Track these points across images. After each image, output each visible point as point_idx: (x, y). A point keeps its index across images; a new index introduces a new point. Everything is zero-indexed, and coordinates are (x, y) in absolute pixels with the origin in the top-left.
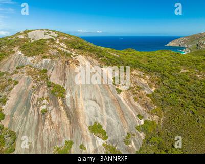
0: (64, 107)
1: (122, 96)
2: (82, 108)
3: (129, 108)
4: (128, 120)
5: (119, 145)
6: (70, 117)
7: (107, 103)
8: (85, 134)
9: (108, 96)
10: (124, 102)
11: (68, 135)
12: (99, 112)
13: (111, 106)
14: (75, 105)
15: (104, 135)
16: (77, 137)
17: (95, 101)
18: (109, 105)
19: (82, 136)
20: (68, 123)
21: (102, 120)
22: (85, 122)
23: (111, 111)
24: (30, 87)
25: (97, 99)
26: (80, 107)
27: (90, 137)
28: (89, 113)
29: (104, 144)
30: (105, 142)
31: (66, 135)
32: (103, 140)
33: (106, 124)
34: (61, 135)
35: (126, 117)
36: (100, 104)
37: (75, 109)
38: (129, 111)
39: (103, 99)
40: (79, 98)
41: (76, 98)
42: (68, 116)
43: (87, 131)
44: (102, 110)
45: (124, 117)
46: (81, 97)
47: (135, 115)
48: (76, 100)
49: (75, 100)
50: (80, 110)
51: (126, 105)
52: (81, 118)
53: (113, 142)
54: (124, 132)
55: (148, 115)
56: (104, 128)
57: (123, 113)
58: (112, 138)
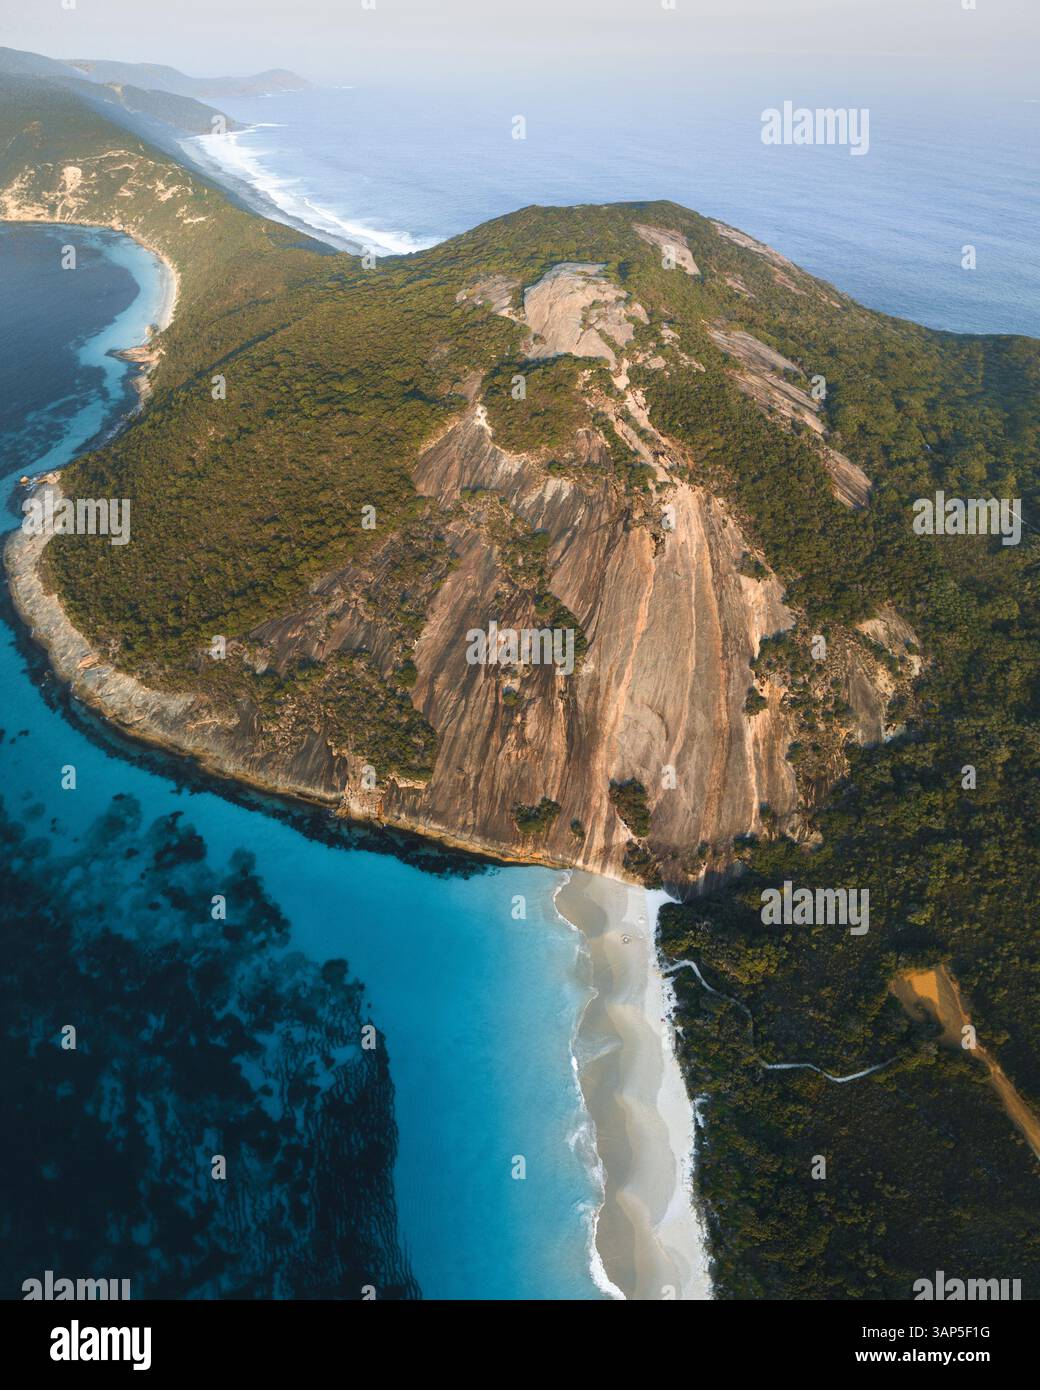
0: (567, 702)
1: (755, 727)
2: (614, 726)
3: (752, 778)
4: (726, 811)
5: (666, 864)
6: (573, 740)
7: (691, 735)
8: (595, 801)
9: (707, 714)
10: (749, 751)
11: (553, 787)
12: (656, 756)
13: (700, 751)
14: (599, 707)
15: (640, 819)
16: (573, 804)
17: (662, 716)
18: (696, 747)
19: (587, 805)
20: (563, 758)
21: (656, 782)
22: (607, 766)
23: (691, 768)
24: (490, 594)
25: (670, 712)
26: (611, 717)
27: (604, 814)
28: (628, 746)
29: (629, 843)
30: (636, 841)
31: (549, 786)
32: (634, 833)
33: (660, 796)
34: (539, 783)
35: (727, 800)
36: (671, 731)
37: (595, 719)
38: (745, 787)
39: (685, 717)
40: (618, 685)
41: (609, 683)
42: (569, 736)
43: (601, 798)
44: (669, 751)
45: (721, 799)
46: (622, 689)
47: (755, 806)
48: (607, 690)
49: (602, 691)
50: (607, 728)
51: (751, 763)
52: (602, 753)
53: (655, 847)
54: (696, 837)
56: (652, 805)
57: (725, 783)
58: (658, 838)
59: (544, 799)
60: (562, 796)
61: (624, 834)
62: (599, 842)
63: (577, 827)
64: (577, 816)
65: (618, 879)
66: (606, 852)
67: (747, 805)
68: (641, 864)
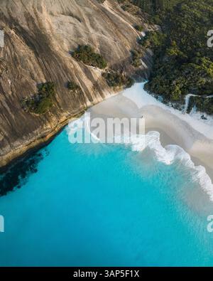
0: (16, 29)
2: (51, 28)
3: (121, 19)
4: (126, 34)
5: (126, 70)
6: (32, 44)
7: (89, 15)
8: (70, 66)
9: (88, 7)
11: (38, 75)
12: (81, 30)
13: (97, 19)
14: (37, 24)
15: (99, 61)
16: (59, 75)
17: (71, 15)
18: (95, 19)
19: (66, 70)
20: (33, 55)
21: (91, 40)
22: (62, 46)
23: (101, 27)
25: (74, 11)
26: (46, 26)
27: (79, 69)
28: (65, 33)
29: (103, 74)
30: (104, 71)
31: (36, 75)
32: (101, 68)
33: (98, 44)
34: (27, 78)
35: (123, 31)
36: (80, 17)
37: (38, 31)
38: (123, 23)
39: (82, 10)
40: (42, 12)
41: (36, 13)
42: (28, 43)
43: (72, 62)
44: (85, 25)
45: (121, 32)
46: (45, 13)
47: (132, 27)
48: (37, 16)
49: (35, 17)
50: (48, 31)
51: (117, 15)
52: (54, 42)
53: (114, 67)
54: (126, 52)
55: (146, 25)
56: (97, 51)
57: (116, 26)
58: (112, 63)
59: (38, 86)
60: (48, 75)
61: (97, 72)
62: (89, 84)
63: (71, 85)
64: (65, 80)
65: (113, 94)
66: (96, 86)
67: (130, 29)
68: (116, 80)
